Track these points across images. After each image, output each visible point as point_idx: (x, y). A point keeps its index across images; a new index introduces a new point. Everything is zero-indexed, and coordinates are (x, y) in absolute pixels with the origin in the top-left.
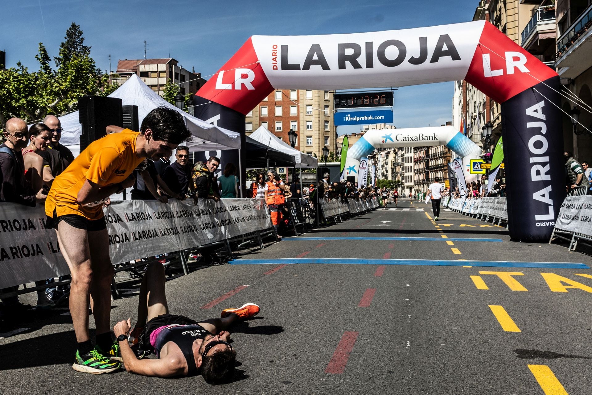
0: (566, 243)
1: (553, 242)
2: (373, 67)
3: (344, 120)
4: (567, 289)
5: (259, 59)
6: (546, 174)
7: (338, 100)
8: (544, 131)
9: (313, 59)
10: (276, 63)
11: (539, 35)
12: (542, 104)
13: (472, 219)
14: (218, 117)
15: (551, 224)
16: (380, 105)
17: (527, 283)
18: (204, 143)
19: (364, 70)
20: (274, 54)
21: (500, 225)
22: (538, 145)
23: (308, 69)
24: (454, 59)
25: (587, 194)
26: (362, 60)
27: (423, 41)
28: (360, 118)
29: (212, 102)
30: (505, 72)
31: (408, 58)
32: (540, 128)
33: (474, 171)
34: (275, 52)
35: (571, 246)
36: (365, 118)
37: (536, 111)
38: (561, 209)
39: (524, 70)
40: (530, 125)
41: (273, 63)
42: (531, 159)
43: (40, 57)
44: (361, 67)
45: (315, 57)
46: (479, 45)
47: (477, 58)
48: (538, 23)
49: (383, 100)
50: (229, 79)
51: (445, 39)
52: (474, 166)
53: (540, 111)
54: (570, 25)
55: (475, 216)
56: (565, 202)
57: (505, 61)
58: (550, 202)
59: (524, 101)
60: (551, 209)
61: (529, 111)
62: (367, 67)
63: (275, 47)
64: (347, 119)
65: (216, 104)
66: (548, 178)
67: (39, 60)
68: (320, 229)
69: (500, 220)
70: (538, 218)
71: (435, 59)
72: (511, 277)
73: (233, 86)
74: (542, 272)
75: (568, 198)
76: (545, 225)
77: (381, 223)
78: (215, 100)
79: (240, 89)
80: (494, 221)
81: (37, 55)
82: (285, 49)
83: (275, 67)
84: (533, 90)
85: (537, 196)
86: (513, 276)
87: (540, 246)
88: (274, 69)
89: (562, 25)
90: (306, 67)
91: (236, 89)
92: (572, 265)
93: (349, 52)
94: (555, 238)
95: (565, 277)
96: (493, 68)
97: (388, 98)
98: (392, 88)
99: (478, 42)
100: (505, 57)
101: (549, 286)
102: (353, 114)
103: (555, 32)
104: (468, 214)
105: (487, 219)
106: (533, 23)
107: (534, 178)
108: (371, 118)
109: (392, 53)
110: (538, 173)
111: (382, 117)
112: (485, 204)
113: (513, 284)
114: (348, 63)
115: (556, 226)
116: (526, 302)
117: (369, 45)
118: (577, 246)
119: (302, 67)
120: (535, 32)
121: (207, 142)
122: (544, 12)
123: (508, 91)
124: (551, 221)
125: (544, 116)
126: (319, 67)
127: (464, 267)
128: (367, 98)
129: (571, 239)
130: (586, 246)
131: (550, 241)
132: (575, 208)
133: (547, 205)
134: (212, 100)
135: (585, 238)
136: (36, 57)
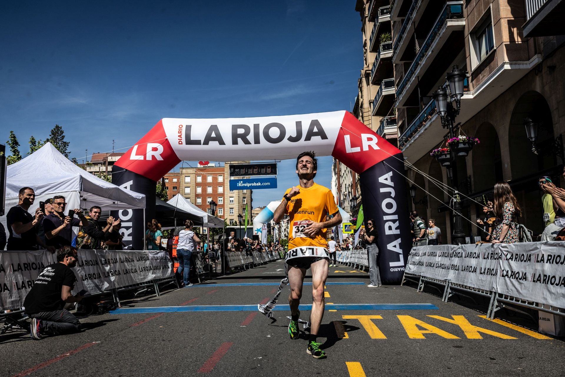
0: (415, 286)
1: (404, 284)
2: (259, 143)
3: (238, 186)
4: (424, 335)
5: (167, 136)
6: (396, 229)
7: (232, 169)
8: (393, 195)
9: (212, 136)
10: (182, 139)
11: (386, 136)
12: (391, 174)
13: (344, 266)
14: (131, 182)
15: (402, 269)
16: (266, 173)
17: (385, 328)
18: (114, 203)
19: (253, 145)
20: (180, 132)
21: (364, 271)
22: (389, 206)
23: (208, 144)
24: (322, 139)
25: (429, 244)
26: (251, 137)
27: (299, 124)
28: (251, 184)
29: (126, 170)
30: (362, 149)
31: (287, 136)
32: (390, 193)
33: (345, 231)
34: (181, 130)
35: (419, 288)
36: (255, 184)
37: (386, 179)
38: (409, 257)
39: (376, 148)
40: (382, 190)
41: (179, 139)
42: (384, 217)
43: (10, 142)
44: (250, 144)
45: (213, 135)
46: (341, 128)
47: (340, 138)
48: (385, 128)
49: (269, 170)
50: (142, 151)
51: (315, 123)
52: (345, 228)
53: (389, 179)
54: (407, 127)
55: (347, 264)
56: (412, 251)
57: (361, 139)
58: (400, 251)
59: (377, 171)
60: (401, 257)
61: (381, 180)
62: (255, 143)
63: (180, 127)
64: (240, 185)
65: (130, 172)
66: (398, 232)
67: (10, 145)
68: (224, 276)
69: (364, 267)
70: (392, 264)
71: (308, 138)
72: (370, 321)
73: (145, 158)
74: (399, 314)
75: (414, 248)
76: (397, 270)
77: (276, 271)
78: (129, 169)
79: (151, 159)
80: (360, 267)
81: (9, 141)
82: (189, 128)
83: (180, 143)
84: (383, 163)
85: (390, 247)
86: (372, 320)
87: (394, 288)
88: (179, 144)
89: (401, 128)
90: (206, 143)
91: (147, 159)
92: (423, 306)
93: (241, 131)
94: (405, 281)
95: (419, 319)
96: (353, 146)
97: (273, 168)
98: (276, 161)
99: (340, 126)
100: (361, 137)
101: (407, 331)
102: (245, 181)
103: (397, 134)
104: (342, 263)
105: (355, 266)
106: (381, 128)
107: (388, 232)
108: (259, 184)
109: (274, 133)
110: (390, 228)
111: (269, 184)
112: (353, 255)
113: (373, 330)
114: (240, 140)
115: (406, 271)
116: (386, 354)
117: (256, 127)
118: (424, 287)
119: (202, 142)
120: (383, 134)
121: (116, 202)
122: (389, 120)
123: (364, 164)
124: (402, 267)
125: (393, 183)
126: (217, 143)
127: (330, 311)
128: (256, 168)
129: (419, 282)
130: (431, 287)
131: (402, 283)
132: (420, 256)
133: (398, 254)
134: (126, 168)
135: (431, 280)
136: (7, 143)
